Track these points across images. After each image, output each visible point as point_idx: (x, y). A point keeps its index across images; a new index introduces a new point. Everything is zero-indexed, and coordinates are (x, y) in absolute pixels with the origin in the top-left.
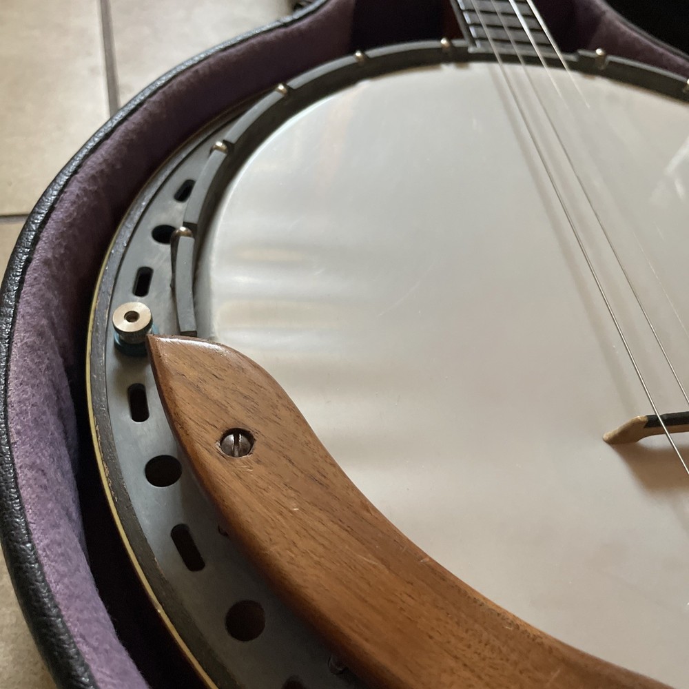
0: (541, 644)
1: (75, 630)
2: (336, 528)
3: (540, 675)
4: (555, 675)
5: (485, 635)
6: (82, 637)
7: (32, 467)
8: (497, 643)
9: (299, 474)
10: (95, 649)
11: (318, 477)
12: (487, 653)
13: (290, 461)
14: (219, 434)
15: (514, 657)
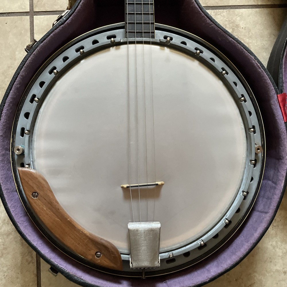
0: (86, 235)
1: (16, 221)
2: (52, 213)
3: (84, 240)
4: (87, 240)
5: (76, 233)
6: (18, 222)
7: (6, 189)
8: (78, 235)
9: (47, 202)
10: (20, 224)
11: (50, 203)
12: (76, 236)
13: (45, 199)
14: (32, 193)
15: (80, 237)
